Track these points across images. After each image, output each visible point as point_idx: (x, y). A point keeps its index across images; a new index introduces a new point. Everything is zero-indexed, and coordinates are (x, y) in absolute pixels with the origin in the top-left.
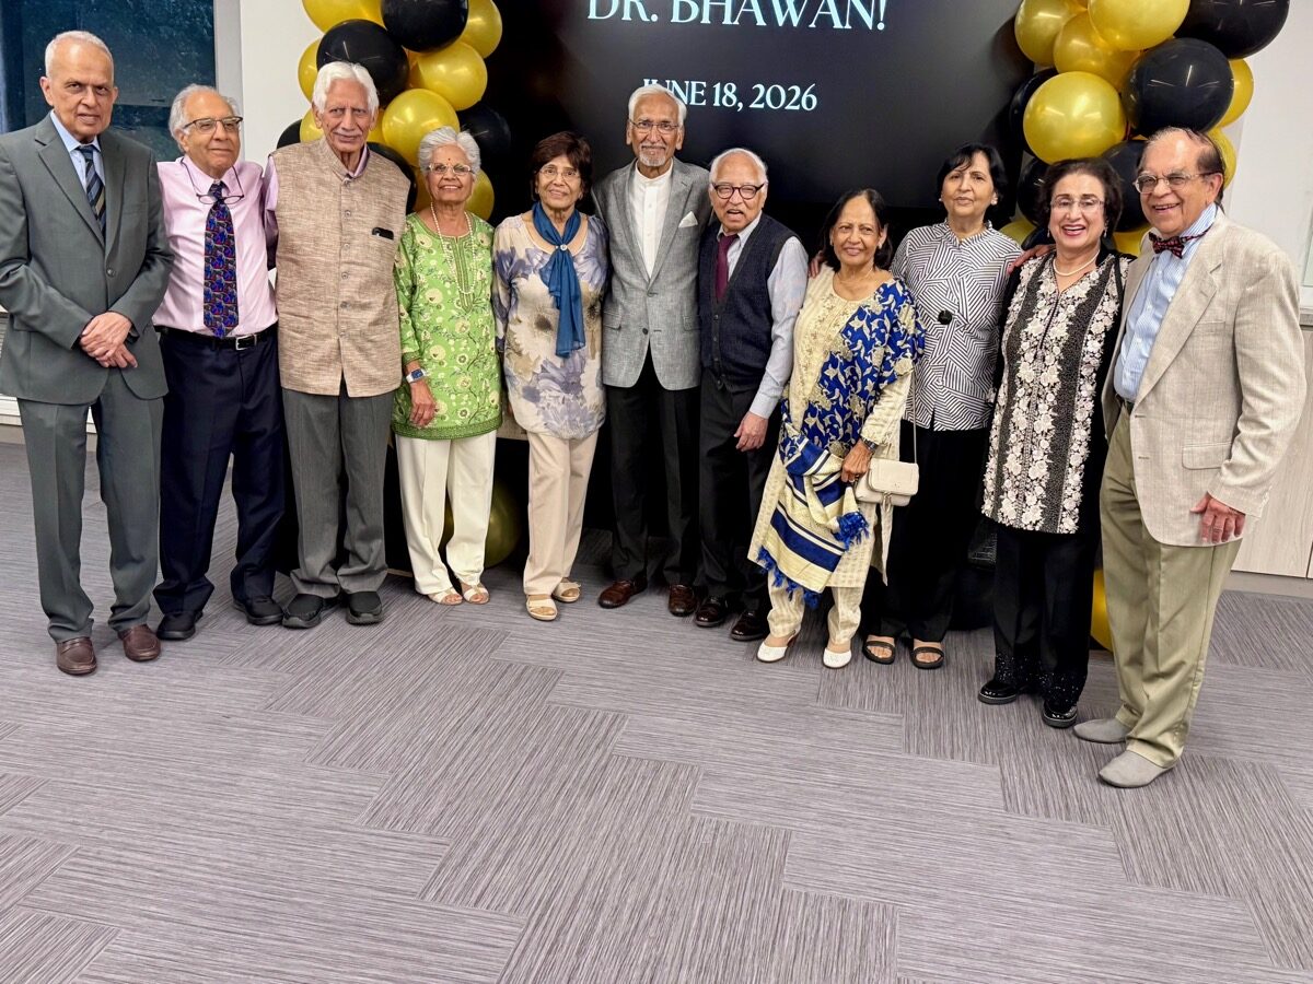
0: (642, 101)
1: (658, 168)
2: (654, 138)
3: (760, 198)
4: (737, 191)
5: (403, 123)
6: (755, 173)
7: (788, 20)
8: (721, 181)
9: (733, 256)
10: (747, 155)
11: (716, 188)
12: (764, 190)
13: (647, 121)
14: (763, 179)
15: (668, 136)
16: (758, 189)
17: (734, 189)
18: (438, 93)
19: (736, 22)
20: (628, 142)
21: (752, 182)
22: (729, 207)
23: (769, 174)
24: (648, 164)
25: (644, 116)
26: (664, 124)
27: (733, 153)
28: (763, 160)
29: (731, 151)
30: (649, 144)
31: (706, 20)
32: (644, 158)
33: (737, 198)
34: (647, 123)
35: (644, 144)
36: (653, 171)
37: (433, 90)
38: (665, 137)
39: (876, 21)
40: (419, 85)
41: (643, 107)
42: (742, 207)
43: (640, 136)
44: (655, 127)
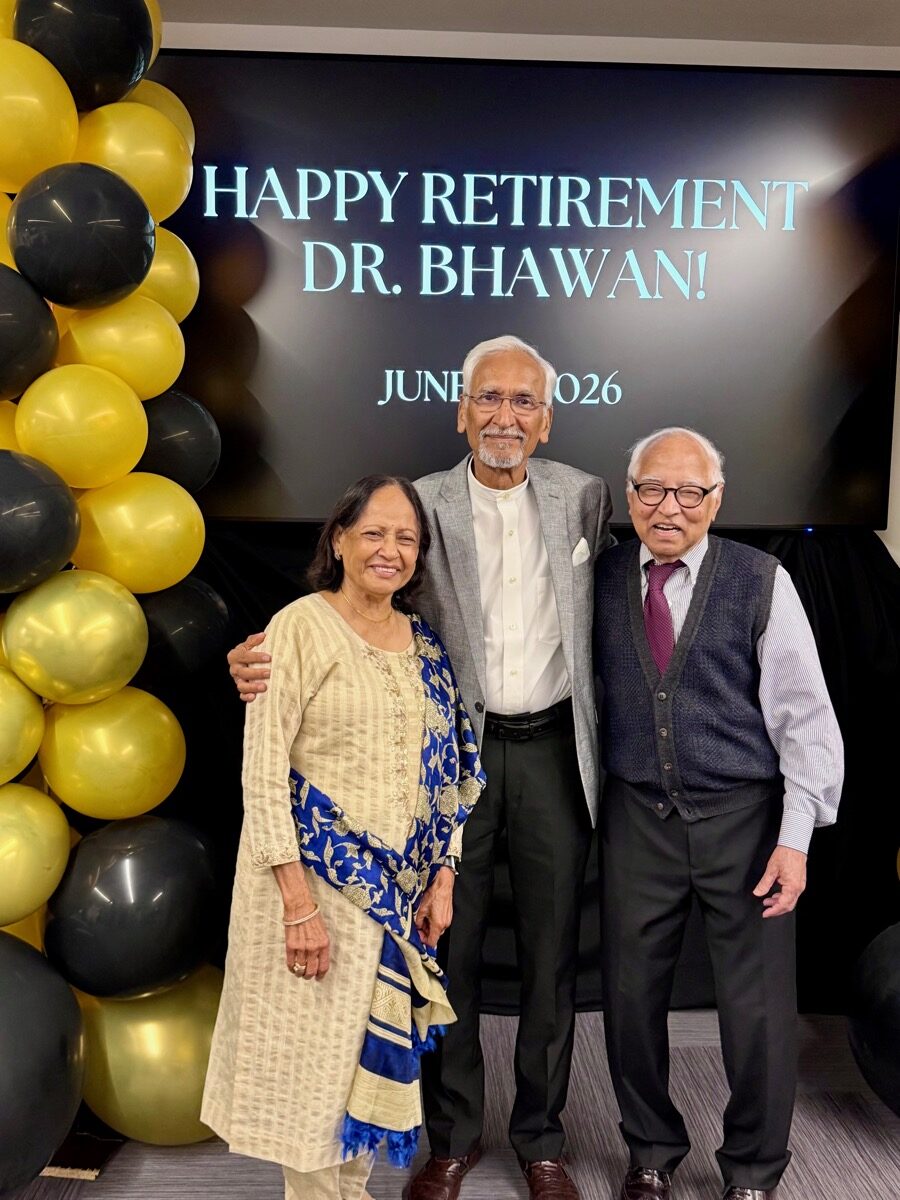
0: (485, 362)
1: (509, 471)
2: (506, 420)
3: (709, 505)
4: (671, 494)
5: (54, 417)
6: (703, 467)
7: (579, 288)
8: (646, 477)
9: (678, 597)
10: (692, 439)
11: (637, 487)
12: (716, 494)
13: (495, 392)
14: (717, 478)
15: (529, 419)
16: (706, 492)
17: (666, 491)
18: (105, 369)
19: (509, 294)
20: (461, 429)
21: (699, 481)
22: (656, 519)
23: (725, 469)
24: (493, 464)
25: (490, 385)
26: (521, 398)
27: (667, 436)
28: (717, 447)
29: (666, 431)
30: (495, 431)
31: (468, 290)
32: (486, 455)
33: (671, 505)
34: (494, 396)
35: (487, 431)
36: (499, 477)
37: (99, 366)
38: (523, 420)
39: (694, 289)
40: (72, 359)
41: (487, 372)
42: (679, 521)
43: (482, 417)
44: (507, 402)
